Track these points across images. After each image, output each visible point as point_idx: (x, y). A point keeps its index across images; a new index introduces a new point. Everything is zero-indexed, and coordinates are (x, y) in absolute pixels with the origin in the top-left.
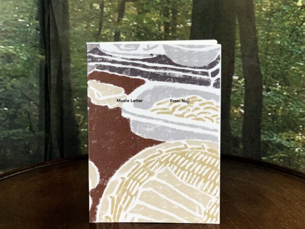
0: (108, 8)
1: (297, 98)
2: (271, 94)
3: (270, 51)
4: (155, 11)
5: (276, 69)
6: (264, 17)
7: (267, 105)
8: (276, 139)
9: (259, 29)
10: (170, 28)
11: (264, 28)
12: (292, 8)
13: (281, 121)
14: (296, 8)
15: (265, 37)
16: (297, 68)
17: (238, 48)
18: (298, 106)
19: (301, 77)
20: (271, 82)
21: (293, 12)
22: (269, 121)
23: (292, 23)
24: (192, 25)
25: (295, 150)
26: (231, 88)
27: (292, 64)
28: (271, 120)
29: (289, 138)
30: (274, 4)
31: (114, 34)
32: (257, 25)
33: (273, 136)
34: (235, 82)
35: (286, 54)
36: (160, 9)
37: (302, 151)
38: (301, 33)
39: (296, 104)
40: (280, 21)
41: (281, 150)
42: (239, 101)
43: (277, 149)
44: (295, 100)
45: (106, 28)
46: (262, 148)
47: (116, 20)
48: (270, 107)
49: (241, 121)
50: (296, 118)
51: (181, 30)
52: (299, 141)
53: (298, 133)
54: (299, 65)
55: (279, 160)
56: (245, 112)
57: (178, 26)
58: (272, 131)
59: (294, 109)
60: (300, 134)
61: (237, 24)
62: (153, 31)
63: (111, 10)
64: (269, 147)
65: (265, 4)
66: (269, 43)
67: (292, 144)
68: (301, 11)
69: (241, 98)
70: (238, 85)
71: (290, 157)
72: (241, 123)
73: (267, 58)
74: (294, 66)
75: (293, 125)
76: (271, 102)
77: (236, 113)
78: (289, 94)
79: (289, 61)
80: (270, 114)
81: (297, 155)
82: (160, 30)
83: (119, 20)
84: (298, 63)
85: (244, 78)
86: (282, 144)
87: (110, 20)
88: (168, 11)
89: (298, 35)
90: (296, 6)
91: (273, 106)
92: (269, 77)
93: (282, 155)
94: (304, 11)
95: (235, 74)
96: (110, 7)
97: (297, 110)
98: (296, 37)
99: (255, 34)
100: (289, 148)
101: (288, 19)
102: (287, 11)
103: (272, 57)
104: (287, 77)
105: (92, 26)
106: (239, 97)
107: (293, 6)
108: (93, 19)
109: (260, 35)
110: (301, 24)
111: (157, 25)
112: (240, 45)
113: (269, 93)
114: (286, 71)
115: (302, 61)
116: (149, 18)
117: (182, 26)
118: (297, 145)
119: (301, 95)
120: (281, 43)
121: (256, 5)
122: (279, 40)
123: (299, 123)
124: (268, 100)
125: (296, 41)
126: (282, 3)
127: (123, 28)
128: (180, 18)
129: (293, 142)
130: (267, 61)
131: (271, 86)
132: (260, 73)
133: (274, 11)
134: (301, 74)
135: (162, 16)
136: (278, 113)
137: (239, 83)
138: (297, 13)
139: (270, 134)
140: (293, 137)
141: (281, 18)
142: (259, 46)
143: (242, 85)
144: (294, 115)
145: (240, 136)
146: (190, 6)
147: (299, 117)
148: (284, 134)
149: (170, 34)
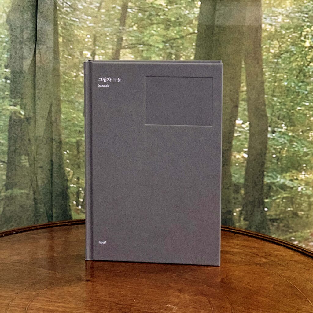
0: (101, 56)
1: (302, 138)
2: (276, 136)
3: (277, 93)
4: (157, 58)
5: (282, 110)
6: (272, 59)
7: (272, 147)
8: (280, 180)
9: (266, 71)
11: (272, 70)
12: (300, 49)
13: (285, 162)
14: (304, 49)
15: (272, 78)
16: (303, 108)
17: (243, 92)
18: (303, 146)
19: (306, 116)
20: (277, 123)
21: (301, 53)
22: (274, 163)
23: (299, 64)
25: (297, 189)
26: (233, 133)
27: (298, 104)
28: (276, 161)
29: (292, 178)
30: (282, 46)
32: (265, 67)
33: (277, 177)
34: (238, 127)
35: (292, 95)
36: (163, 55)
37: (304, 189)
38: (307, 74)
39: (300, 144)
41: (285, 191)
42: (242, 146)
43: (280, 190)
46: (265, 191)
48: (275, 149)
49: (243, 166)
50: (300, 157)
52: (302, 180)
53: (301, 172)
54: (305, 105)
55: (282, 201)
56: (248, 157)
58: (276, 172)
59: (299, 149)
60: (303, 173)
61: (243, 67)
64: (273, 188)
65: (273, 46)
66: (276, 84)
67: (296, 183)
68: (309, 52)
69: (244, 143)
70: (242, 129)
71: (293, 196)
72: (244, 168)
73: (273, 100)
74: (300, 107)
75: (297, 165)
76: (276, 143)
77: (239, 158)
78: (294, 135)
79: (295, 102)
80: (274, 156)
81: (300, 193)
84: (304, 103)
85: (249, 121)
86: (286, 185)
88: (171, 56)
89: (305, 76)
90: (304, 47)
91: (278, 147)
92: (274, 119)
93: (285, 195)
94: (311, 52)
95: (239, 119)
97: (301, 149)
98: (302, 78)
99: (262, 76)
100: (292, 188)
101: (296, 60)
102: (295, 52)
103: (279, 98)
104: (293, 117)
105: (82, 75)
106: (243, 141)
107: (301, 47)
109: (267, 77)
110: (308, 65)
112: (245, 88)
113: (274, 135)
114: (292, 111)
115: (308, 100)
118: (300, 184)
119: (305, 134)
120: (288, 84)
121: (264, 47)
122: (286, 82)
123: (303, 162)
124: (274, 141)
125: (302, 82)
126: (290, 45)
129: (296, 181)
130: (273, 103)
131: (277, 127)
132: (266, 116)
133: (282, 52)
134: (306, 114)
136: (283, 154)
137: (243, 128)
138: (304, 54)
140: (296, 176)
141: (288, 59)
142: (266, 88)
143: (246, 129)
144: (298, 155)
145: (242, 181)
146: (192, 50)
147: (303, 156)
148: (288, 174)
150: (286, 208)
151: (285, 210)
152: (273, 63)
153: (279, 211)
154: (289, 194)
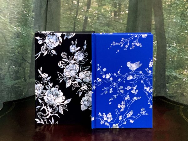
0: (82, 4)
2: (171, 49)
3: (170, 25)
4: (109, 5)
5: (174, 35)
6: (167, 7)
7: (169, 55)
8: (174, 74)
9: (165, 14)
10: (117, 14)
11: (167, 13)
13: (176, 63)
14: (183, 2)
15: (168, 18)
16: (184, 34)
17: (153, 25)
18: (185, 55)
19: (186, 38)
20: (171, 42)
21: (182, 4)
22: (170, 64)
23: (181, 10)
24: (129, 12)
25: (183, 80)
27: (182, 32)
28: (171, 63)
29: (180, 73)
31: (84, 18)
32: (164, 12)
33: (172, 72)
35: (179, 27)
36: (112, 3)
37: (187, 80)
40: (175, 9)
41: (176, 80)
43: (174, 79)
44: (183, 51)
45: (80, 14)
46: (166, 79)
47: (86, 10)
48: (170, 56)
50: (183, 61)
51: (123, 15)
52: (185, 74)
54: (185, 32)
55: (175, 86)
56: (157, 60)
57: (121, 13)
58: (172, 69)
60: (186, 71)
62: (107, 16)
63: (83, 5)
64: (170, 78)
66: (170, 21)
67: (182, 76)
71: (181, 83)
72: (155, 66)
73: (169, 29)
74: (183, 33)
75: (182, 66)
76: (171, 53)
78: (180, 48)
79: (180, 30)
80: (170, 60)
81: (184, 82)
82: (111, 15)
83: (87, 10)
84: (184, 31)
85: (157, 41)
86: (177, 77)
87: (82, 10)
88: (116, 5)
89: (184, 16)
91: (172, 55)
92: (170, 39)
93: (176, 83)
94: (187, 3)
96: (83, 3)
97: (184, 57)
99: (163, 17)
100: (180, 79)
101: (179, 8)
102: (179, 4)
103: (171, 28)
104: (179, 39)
105: (73, 13)
108: (73, 9)
109: (165, 17)
110: (186, 10)
111: (110, 13)
112: (154, 23)
113: (170, 48)
114: (179, 35)
115: (187, 30)
116: (105, 9)
117: (123, 13)
118: (184, 77)
119: (186, 48)
120: (176, 21)
121: (163, 1)
122: (175, 19)
124: (170, 52)
125: (183, 20)
127: (89, 15)
128: (123, 8)
129: (182, 75)
130: (169, 31)
131: (171, 44)
132: (165, 37)
133: (172, 4)
135: (113, 7)
136: (175, 59)
138: (184, 4)
139: (170, 71)
140: (182, 72)
141: (176, 8)
142: (165, 23)
143: (156, 44)
145: (154, 73)
146: (128, 2)
147: (185, 61)
148: (178, 71)
149: (117, 17)
150: (177, 90)
151: (177, 91)
152: (168, 9)
153: (174, 92)
154: (179, 82)
